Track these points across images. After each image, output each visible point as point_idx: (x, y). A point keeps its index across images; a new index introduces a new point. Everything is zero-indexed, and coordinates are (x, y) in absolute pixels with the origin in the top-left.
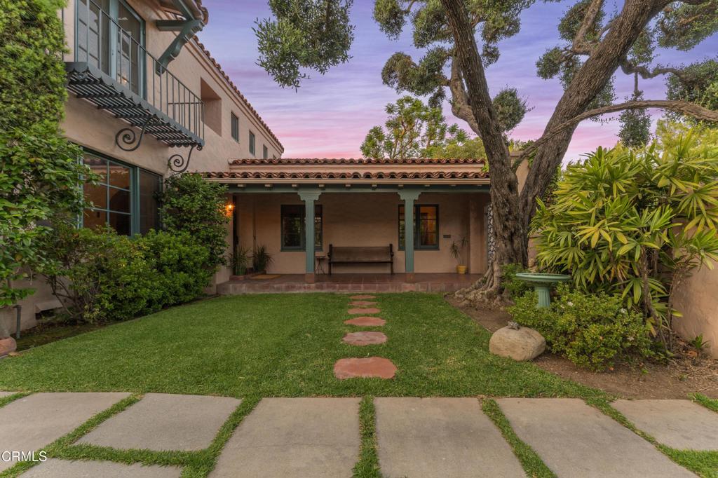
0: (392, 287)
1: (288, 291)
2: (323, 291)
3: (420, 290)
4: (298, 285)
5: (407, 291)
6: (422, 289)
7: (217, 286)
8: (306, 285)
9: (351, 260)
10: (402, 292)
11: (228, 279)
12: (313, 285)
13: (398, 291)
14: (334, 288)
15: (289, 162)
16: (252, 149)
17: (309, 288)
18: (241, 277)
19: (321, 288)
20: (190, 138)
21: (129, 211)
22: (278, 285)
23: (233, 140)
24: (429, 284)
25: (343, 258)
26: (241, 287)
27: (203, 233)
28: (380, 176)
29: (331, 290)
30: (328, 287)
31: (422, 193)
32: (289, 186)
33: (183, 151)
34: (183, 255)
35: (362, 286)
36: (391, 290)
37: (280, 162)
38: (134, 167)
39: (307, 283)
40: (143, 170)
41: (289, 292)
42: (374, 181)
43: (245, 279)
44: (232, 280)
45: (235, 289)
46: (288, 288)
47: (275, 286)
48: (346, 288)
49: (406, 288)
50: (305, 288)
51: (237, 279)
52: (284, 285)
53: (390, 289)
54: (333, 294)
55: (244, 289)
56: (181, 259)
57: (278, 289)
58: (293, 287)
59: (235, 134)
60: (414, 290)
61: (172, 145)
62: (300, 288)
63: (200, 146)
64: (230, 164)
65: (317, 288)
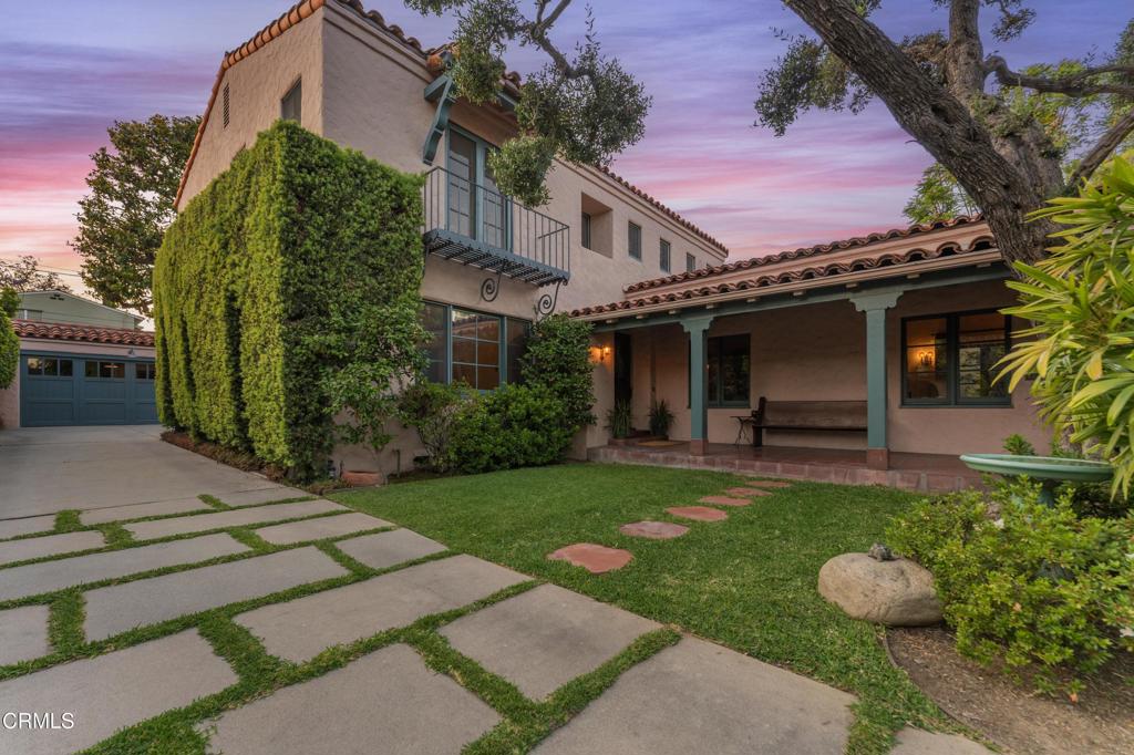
0: (836, 473)
1: (667, 463)
2: (716, 469)
3: (900, 485)
4: (679, 456)
5: (868, 483)
6: (905, 485)
7: (589, 449)
8: (691, 457)
9: (798, 422)
10: (858, 484)
11: (606, 443)
12: (701, 458)
13: (848, 482)
14: (733, 465)
15: (739, 267)
16: (665, 264)
17: (695, 462)
18: (621, 441)
19: (713, 464)
20: (551, 274)
21: (497, 364)
22: (655, 455)
23: (632, 260)
24: (923, 475)
25: (782, 420)
26: (612, 453)
27: (558, 385)
28: (809, 275)
29: (726, 469)
30: (723, 464)
31: (905, 292)
32: (665, 314)
33: (550, 290)
34: (532, 410)
35: (779, 466)
36: (834, 479)
37: (725, 270)
38: (501, 316)
39: (692, 454)
40: (511, 318)
41: (669, 466)
42: (797, 286)
43: (627, 444)
44: (611, 444)
45: (606, 456)
46: (666, 460)
47: (651, 455)
48: (752, 467)
49: (867, 478)
50: (689, 461)
51: (616, 444)
52: (661, 455)
53: (833, 476)
54: (729, 474)
55: (615, 456)
56: (529, 415)
57: (655, 460)
58: (673, 459)
59: (635, 250)
60: (887, 484)
61: (541, 285)
62: (682, 461)
63: (566, 282)
64: (626, 292)
65: (706, 463)
